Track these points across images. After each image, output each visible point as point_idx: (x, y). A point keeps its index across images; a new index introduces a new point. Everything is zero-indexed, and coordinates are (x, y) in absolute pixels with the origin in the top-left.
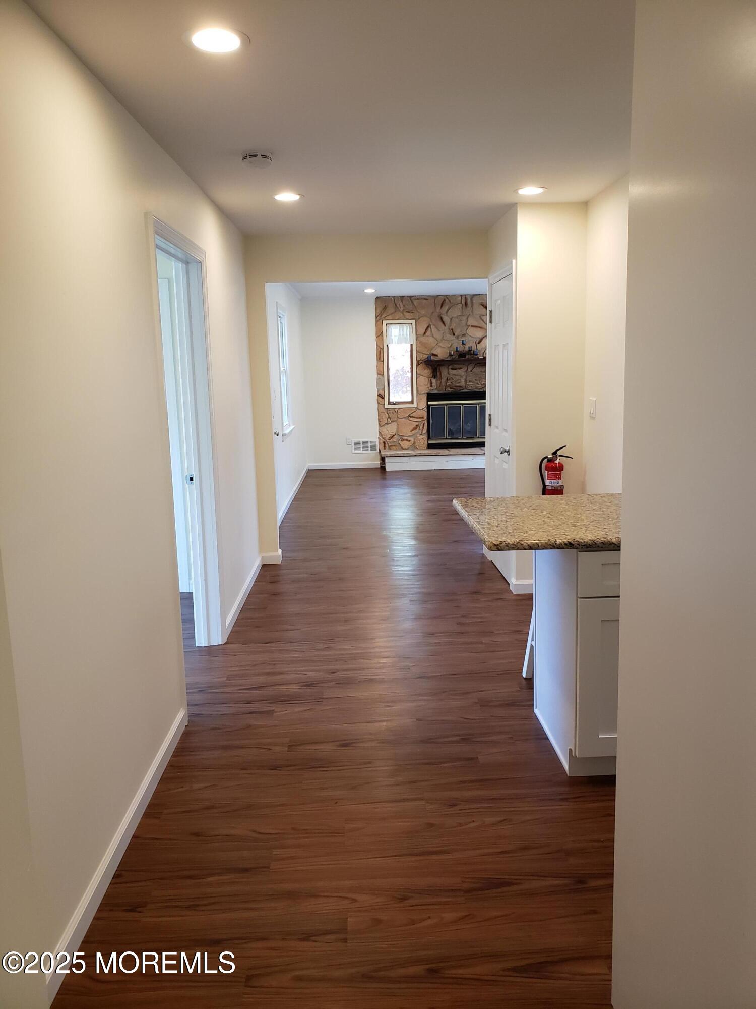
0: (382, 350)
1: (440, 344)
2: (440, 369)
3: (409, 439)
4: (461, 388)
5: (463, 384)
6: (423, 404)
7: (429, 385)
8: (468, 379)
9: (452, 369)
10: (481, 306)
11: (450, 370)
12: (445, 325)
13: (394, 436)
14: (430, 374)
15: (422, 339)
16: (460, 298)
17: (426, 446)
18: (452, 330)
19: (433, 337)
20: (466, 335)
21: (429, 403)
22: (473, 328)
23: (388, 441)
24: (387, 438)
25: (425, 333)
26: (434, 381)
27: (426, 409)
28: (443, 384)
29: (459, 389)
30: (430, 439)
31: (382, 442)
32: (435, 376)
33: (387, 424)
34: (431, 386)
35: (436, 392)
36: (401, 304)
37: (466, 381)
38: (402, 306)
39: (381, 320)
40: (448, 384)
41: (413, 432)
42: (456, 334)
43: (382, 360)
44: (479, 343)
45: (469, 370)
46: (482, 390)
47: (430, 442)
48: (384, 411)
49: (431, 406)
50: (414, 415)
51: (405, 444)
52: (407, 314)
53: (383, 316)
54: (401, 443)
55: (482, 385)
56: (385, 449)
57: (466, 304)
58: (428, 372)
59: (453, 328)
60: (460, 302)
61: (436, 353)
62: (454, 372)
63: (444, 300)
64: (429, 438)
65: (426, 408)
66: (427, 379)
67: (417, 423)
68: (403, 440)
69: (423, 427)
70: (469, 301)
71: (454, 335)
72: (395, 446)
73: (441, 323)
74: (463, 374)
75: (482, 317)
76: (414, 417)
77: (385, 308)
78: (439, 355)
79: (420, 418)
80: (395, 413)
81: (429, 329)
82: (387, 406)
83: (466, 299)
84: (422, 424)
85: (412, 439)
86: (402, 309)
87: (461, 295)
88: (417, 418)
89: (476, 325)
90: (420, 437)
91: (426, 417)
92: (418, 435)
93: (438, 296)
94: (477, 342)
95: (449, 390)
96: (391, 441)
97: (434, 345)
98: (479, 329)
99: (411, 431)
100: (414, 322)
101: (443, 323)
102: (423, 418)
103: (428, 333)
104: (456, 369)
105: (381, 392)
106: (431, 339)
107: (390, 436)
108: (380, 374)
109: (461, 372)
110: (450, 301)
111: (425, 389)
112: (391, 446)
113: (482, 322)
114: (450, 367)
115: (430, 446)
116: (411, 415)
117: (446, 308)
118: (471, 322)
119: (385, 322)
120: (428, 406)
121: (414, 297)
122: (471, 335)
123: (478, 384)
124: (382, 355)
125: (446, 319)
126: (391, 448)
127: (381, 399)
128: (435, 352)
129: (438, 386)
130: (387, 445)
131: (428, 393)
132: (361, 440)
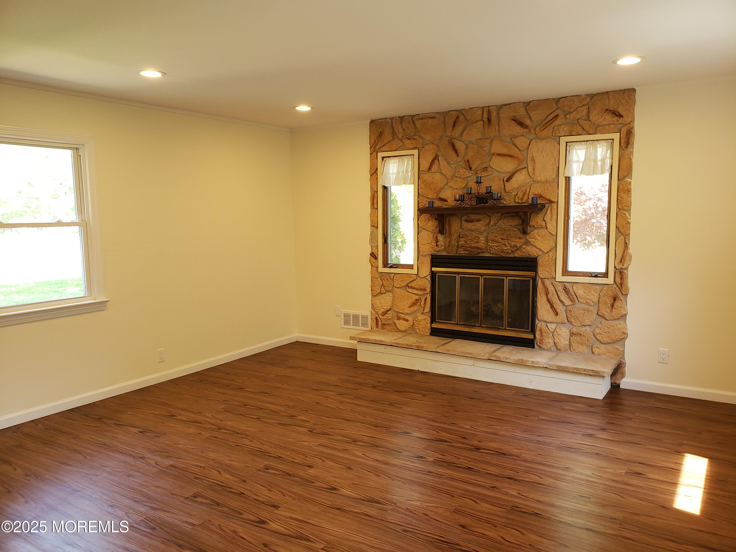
0: (376, 194)
1: (451, 184)
2: (449, 221)
3: (407, 317)
4: (480, 251)
5: (482, 243)
6: (426, 271)
7: (434, 244)
8: (490, 237)
9: (466, 221)
10: (514, 122)
11: (464, 223)
12: (458, 155)
13: (388, 311)
14: (436, 228)
15: (427, 177)
16: (480, 112)
17: (428, 332)
18: (468, 161)
19: (441, 173)
20: (489, 169)
21: (434, 269)
22: (501, 158)
23: (380, 317)
24: (380, 313)
25: (430, 168)
26: (441, 238)
27: (429, 278)
28: (454, 243)
29: (475, 251)
30: (435, 321)
31: (374, 317)
32: (441, 232)
33: (381, 293)
34: (437, 245)
35: (444, 254)
36: (400, 127)
37: (487, 240)
38: (401, 130)
39: (375, 153)
40: (460, 243)
41: (412, 309)
42: (473, 168)
43: (376, 207)
44: (507, 181)
45: (492, 223)
46: (513, 256)
47: (434, 325)
48: (377, 276)
49: (437, 274)
50: (413, 284)
51: (402, 325)
52: (407, 142)
53: (378, 147)
54: (396, 322)
55: (511, 247)
56: (377, 327)
57: (489, 120)
58: (432, 224)
59: (469, 158)
60: (481, 118)
61: (445, 197)
62: (470, 226)
63: (458, 117)
64: (433, 320)
65: (429, 276)
66: (431, 235)
67: (417, 297)
68: (399, 318)
69: (425, 303)
70: (494, 114)
71: (471, 169)
72: (389, 324)
73: (452, 153)
74: (483, 228)
75: (513, 139)
76: (413, 288)
77: (380, 135)
78: (448, 200)
79: (421, 290)
80: (390, 281)
81: (436, 161)
82: (381, 269)
83: (489, 112)
84: (424, 299)
85: (410, 318)
86: (400, 136)
87: (483, 108)
88: (417, 289)
89: (505, 151)
90: (421, 317)
91: (428, 290)
92: (419, 314)
93: (449, 111)
94: (505, 179)
95: (462, 252)
96: (385, 317)
97: (443, 185)
98: (509, 159)
99: (409, 307)
100: (416, 152)
101: (456, 151)
102: (424, 290)
103: (435, 168)
104: (472, 221)
105: (375, 251)
106: (438, 176)
107: (383, 311)
108: (374, 226)
109: (480, 226)
110: (465, 118)
111: (428, 250)
112: (384, 324)
113: (513, 147)
114: (464, 218)
115: (434, 332)
116: (409, 285)
117: (459, 128)
118: (497, 147)
119: (380, 155)
120: (433, 274)
121: (417, 117)
122: (496, 168)
123: (505, 245)
124: (375, 200)
125: (460, 146)
126: (385, 327)
127: (373, 260)
128: (443, 195)
129: (447, 245)
130: (380, 323)
131: (432, 255)
132: (352, 312)
